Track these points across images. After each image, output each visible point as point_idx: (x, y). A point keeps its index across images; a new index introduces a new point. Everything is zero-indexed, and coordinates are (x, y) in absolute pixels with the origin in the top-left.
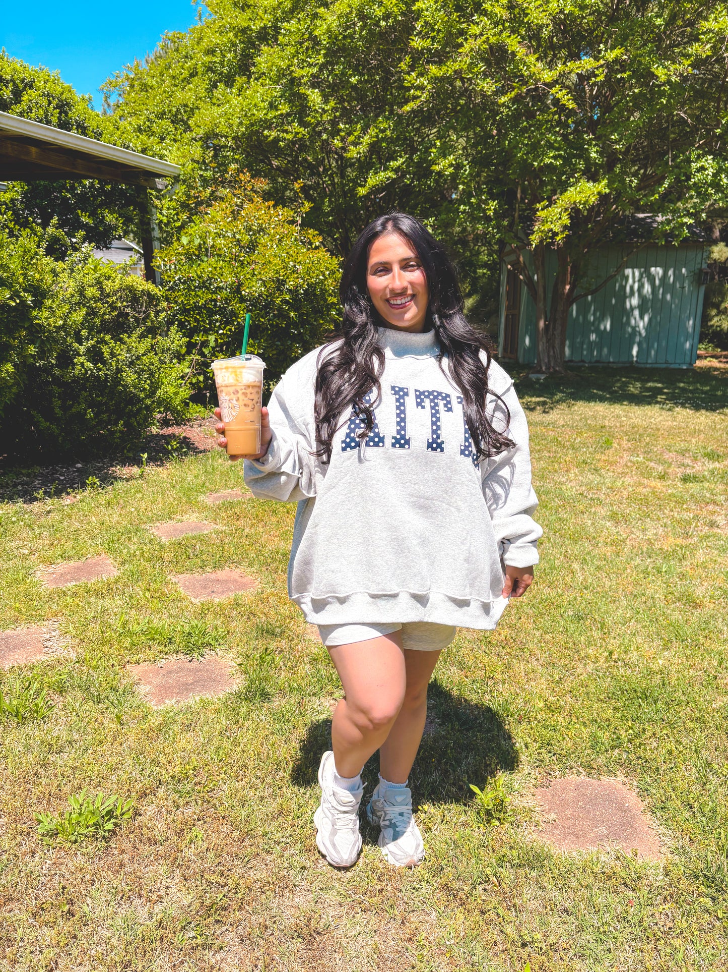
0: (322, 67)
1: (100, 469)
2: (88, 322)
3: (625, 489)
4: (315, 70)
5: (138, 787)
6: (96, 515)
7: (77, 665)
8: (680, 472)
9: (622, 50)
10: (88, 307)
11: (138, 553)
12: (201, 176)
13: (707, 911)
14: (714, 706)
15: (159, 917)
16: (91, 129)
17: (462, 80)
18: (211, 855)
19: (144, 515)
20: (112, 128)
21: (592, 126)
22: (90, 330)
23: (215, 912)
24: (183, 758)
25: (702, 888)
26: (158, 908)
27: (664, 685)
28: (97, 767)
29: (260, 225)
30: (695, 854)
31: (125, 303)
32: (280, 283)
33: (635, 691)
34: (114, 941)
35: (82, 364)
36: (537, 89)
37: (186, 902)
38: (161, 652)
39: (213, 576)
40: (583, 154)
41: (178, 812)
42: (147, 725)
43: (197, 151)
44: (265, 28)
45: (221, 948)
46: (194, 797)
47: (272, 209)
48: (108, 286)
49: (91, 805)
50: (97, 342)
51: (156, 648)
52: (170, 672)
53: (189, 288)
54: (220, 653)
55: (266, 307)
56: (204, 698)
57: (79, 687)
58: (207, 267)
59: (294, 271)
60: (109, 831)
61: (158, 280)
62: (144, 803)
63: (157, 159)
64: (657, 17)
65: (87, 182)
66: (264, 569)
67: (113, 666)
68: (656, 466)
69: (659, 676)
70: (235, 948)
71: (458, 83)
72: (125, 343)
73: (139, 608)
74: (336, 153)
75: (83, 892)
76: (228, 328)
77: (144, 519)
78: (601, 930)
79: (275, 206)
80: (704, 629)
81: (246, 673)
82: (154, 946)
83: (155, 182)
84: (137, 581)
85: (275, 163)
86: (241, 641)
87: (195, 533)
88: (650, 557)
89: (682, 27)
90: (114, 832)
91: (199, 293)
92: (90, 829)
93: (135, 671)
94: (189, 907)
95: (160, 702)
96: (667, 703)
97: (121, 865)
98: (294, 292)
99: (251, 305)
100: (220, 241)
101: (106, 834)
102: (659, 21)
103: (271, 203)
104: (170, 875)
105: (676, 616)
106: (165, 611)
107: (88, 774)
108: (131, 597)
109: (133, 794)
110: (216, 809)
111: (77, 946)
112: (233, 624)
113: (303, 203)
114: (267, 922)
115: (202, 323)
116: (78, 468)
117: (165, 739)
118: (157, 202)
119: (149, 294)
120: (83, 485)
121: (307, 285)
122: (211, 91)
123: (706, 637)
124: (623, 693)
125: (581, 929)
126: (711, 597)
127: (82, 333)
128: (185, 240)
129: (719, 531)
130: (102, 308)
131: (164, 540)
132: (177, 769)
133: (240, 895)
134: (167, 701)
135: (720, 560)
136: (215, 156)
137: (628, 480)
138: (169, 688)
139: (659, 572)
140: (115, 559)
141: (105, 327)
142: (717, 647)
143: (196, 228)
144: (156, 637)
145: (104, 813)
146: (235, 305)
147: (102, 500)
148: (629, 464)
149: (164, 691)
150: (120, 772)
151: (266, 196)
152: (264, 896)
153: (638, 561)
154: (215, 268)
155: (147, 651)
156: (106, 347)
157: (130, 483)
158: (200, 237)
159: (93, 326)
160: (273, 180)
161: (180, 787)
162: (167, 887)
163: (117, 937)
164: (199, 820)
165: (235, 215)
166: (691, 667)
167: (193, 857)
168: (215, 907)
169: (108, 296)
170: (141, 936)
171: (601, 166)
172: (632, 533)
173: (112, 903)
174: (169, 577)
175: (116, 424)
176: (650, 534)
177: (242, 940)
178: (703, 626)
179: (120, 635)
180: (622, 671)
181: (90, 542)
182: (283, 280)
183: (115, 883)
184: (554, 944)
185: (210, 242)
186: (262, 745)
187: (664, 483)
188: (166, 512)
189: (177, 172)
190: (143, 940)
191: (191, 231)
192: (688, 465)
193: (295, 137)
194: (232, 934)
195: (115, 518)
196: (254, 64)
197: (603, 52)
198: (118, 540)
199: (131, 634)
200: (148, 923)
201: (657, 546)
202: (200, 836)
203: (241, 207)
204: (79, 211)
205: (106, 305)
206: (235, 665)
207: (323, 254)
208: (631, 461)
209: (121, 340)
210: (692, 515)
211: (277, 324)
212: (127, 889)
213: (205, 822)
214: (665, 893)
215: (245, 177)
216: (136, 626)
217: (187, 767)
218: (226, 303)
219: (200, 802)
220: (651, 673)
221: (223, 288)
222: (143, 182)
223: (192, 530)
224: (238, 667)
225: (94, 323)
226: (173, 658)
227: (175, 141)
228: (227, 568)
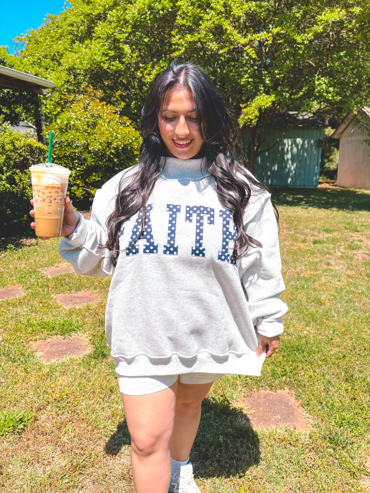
0: (130, 34)
1: (15, 240)
2: (6, 163)
3: (285, 247)
4: (127, 35)
5: (36, 406)
6: (13, 264)
7: (3, 343)
8: (312, 239)
9: (280, 28)
10: (7, 155)
11: (35, 283)
12: (67, 88)
13: (331, 455)
14: (331, 353)
15: (49, 473)
16: (8, 63)
17: (201, 42)
18: (76, 439)
19: (38, 264)
20: (19, 63)
21: (266, 67)
22: (8, 167)
23: (79, 469)
24: (61, 389)
25: (329, 444)
26: (48, 468)
27: (307, 343)
28: (14, 396)
29: (98, 115)
30: (324, 427)
31: (27, 153)
32: (109, 144)
33: (293, 347)
34: (25, 487)
35: (4, 185)
36: (238, 48)
37: (63, 464)
38: (48, 335)
39: (75, 295)
40: (262, 81)
41: (58, 418)
42: (41, 373)
43: (64, 76)
44: (100, 14)
45: (83, 487)
46: (66, 410)
47: (105, 106)
48: (18, 144)
49: (11, 416)
50: (12, 173)
51: (46, 332)
52: (54, 345)
53: (61, 147)
54: (80, 334)
55: (101, 156)
56: (72, 357)
57: (4, 354)
58: (71, 135)
59: (116, 138)
60: (21, 429)
61: (44, 142)
62: (40, 414)
63: (43, 79)
64: (297, 13)
65: (5, 91)
66: (102, 291)
67: (22, 342)
68: (300, 236)
69: (304, 340)
70: (90, 487)
71: (199, 44)
72: (27, 174)
73: (36, 312)
74: (138, 79)
75: (8, 461)
76: (82, 167)
77: (39, 266)
78: (279, 467)
79: (106, 105)
80: (326, 316)
81: (94, 344)
82: (46, 488)
83: (42, 91)
84: (35, 298)
85: (106, 83)
86: (91, 328)
87: (65, 273)
88: (298, 281)
89: (309, 19)
90: (24, 430)
91: (67, 149)
92: (11, 428)
93: (34, 345)
94: (65, 467)
95: (48, 361)
96: (308, 353)
97: (28, 447)
98: (116, 149)
99: (94, 155)
100: (78, 122)
101: (20, 431)
102: (298, 15)
103: (105, 103)
104: (54, 451)
105: (312, 309)
106: (50, 313)
107: (9, 400)
108: (32, 306)
109: (34, 409)
110: (79, 415)
111: (4, 491)
112: (86, 320)
113: (120, 103)
114: (107, 473)
115: (68, 165)
116: (3, 240)
117: (51, 380)
118: (44, 101)
119: (40, 149)
120: (6, 249)
121: (124, 145)
122: (72, 45)
123: (327, 319)
124: (287, 348)
125: (269, 467)
126: (329, 300)
127: (4, 169)
128: (59, 121)
129: (331, 267)
130: (14, 155)
131: (49, 277)
132: (58, 395)
133: (92, 460)
134: (51, 360)
135: (332, 281)
136: (75, 78)
137: (286, 243)
138: (53, 353)
139: (303, 288)
140: (23, 287)
141: (16, 166)
142: (332, 324)
143: (65, 115)
144: (46, 327)
145: (18, 420)
146: (85, 155)
147: (16, 256)
148: (287, 235)
149: (50, 355)
150: (26, 398)
151: (102, 100)
152: (105, 459)
153: (293, 283)
154: (75, 136)
155: (41, 334)
156: (17, 176)
157: (31, 247)
158: (67, 120)
159: (10, 165)
160: (105, 92)
161: (59, 405)
162: (53, 457)
163: (26, 484)
164: (70, 421)
165: (86, 109)
166: (320, 334)
167: (67, 441)
168: (79, 466)
169: (18, 149)
170: (39, 483)
171: (271, 87)
172: (289, 269)
173: (23, 467)
174: (52, 296)
175: (23, 217)
176: (298, 270)
177: (94, 483)
178: (325, 314)
179: (26, 326)
180: (286, 337)
181: (9, 278)
182: (110, 143)
183: (25, 456)
184: (255, 476)
185: (72, 123)
186: (103, 381)
187: (304, 244)
188: (50, 262)
189: (54, 86)
190: (41, 485)
191: (62, 117)
192: (316, 235)
193: (117, 69)
194: (88, 480)
195: (23, 265)
196: (94, 32)
197: (271, 29)
198: (25, 277)
199: (32, 325)
200: (43, 476)
201: (302, 275)
202: (70, 430)
203: (88, 104)
204: (1, 106)
205: (17, 154)
206: (88, 340)
207: (131, 129)
208: (288, 234)
209: (25, 173)
210: (318, 260)
211: (108, 165)
212: (31, 459)
213: (73, 422)
214: (310, 447)
215: (90, 89)
216: (35, 321)
217: (63, 394)
218: (81, 154)
219: (70, 412)
220: (301, 338)
221: (79, 146)
222: (36, 91)
223: (64, 271)
224: (89, 342)
225: (10, 163)
226: (55, 338)
227: (53, 70)
228: (83, 291)
